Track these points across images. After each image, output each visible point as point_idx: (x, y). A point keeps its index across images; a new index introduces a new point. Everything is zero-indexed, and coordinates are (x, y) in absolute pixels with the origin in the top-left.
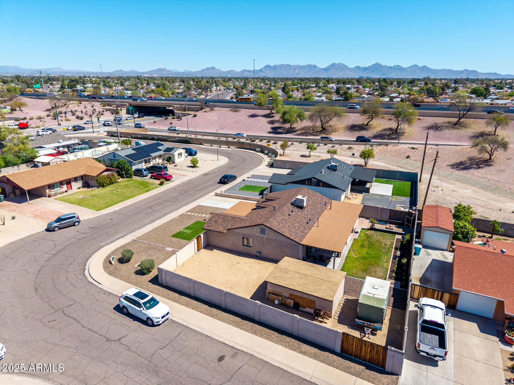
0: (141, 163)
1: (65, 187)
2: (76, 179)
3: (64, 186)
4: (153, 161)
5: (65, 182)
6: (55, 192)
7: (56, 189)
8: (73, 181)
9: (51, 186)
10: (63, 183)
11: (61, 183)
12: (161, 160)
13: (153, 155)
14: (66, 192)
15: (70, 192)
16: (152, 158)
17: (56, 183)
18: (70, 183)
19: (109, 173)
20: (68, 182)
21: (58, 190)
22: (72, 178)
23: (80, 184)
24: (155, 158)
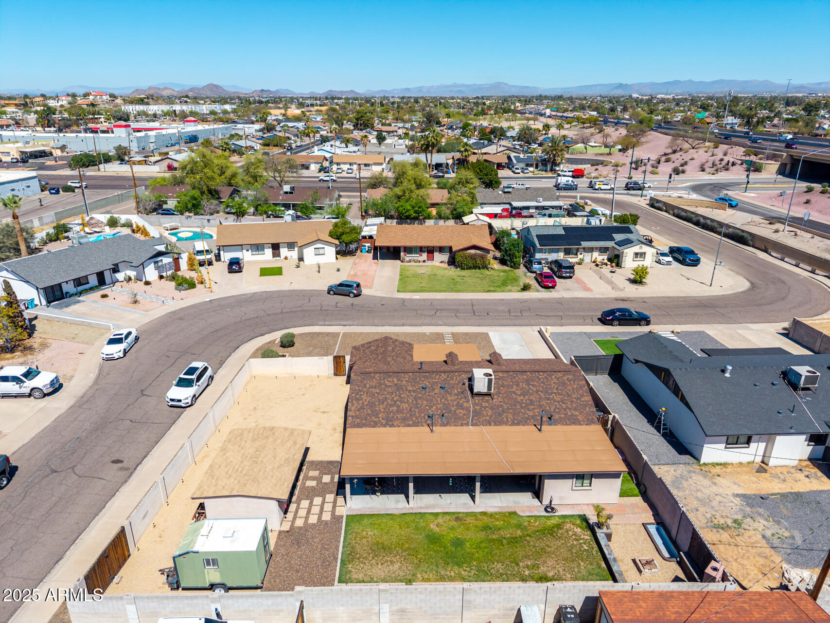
0: (557, 251)
1: (425, 256)
2: (441, 250)
3: (423, 254)
4: (586, 254)
5: (426, 250)
6: (411, 258)
7: (413, 255)
8: (436, 251)
9: (409, 250)
10: (423, 250)
11: (421, 249)
12: (606, 257)
13: (585, 244)
14: (424, 261)
15: (429, 263)
16: (584, 248)
17: (416, 247)
18: (433, 253)
19: (478, 252)
20: (430, 251)
21: (415, 256)
22: (436, 247)
23: (445, 257)
24: (591, 250)
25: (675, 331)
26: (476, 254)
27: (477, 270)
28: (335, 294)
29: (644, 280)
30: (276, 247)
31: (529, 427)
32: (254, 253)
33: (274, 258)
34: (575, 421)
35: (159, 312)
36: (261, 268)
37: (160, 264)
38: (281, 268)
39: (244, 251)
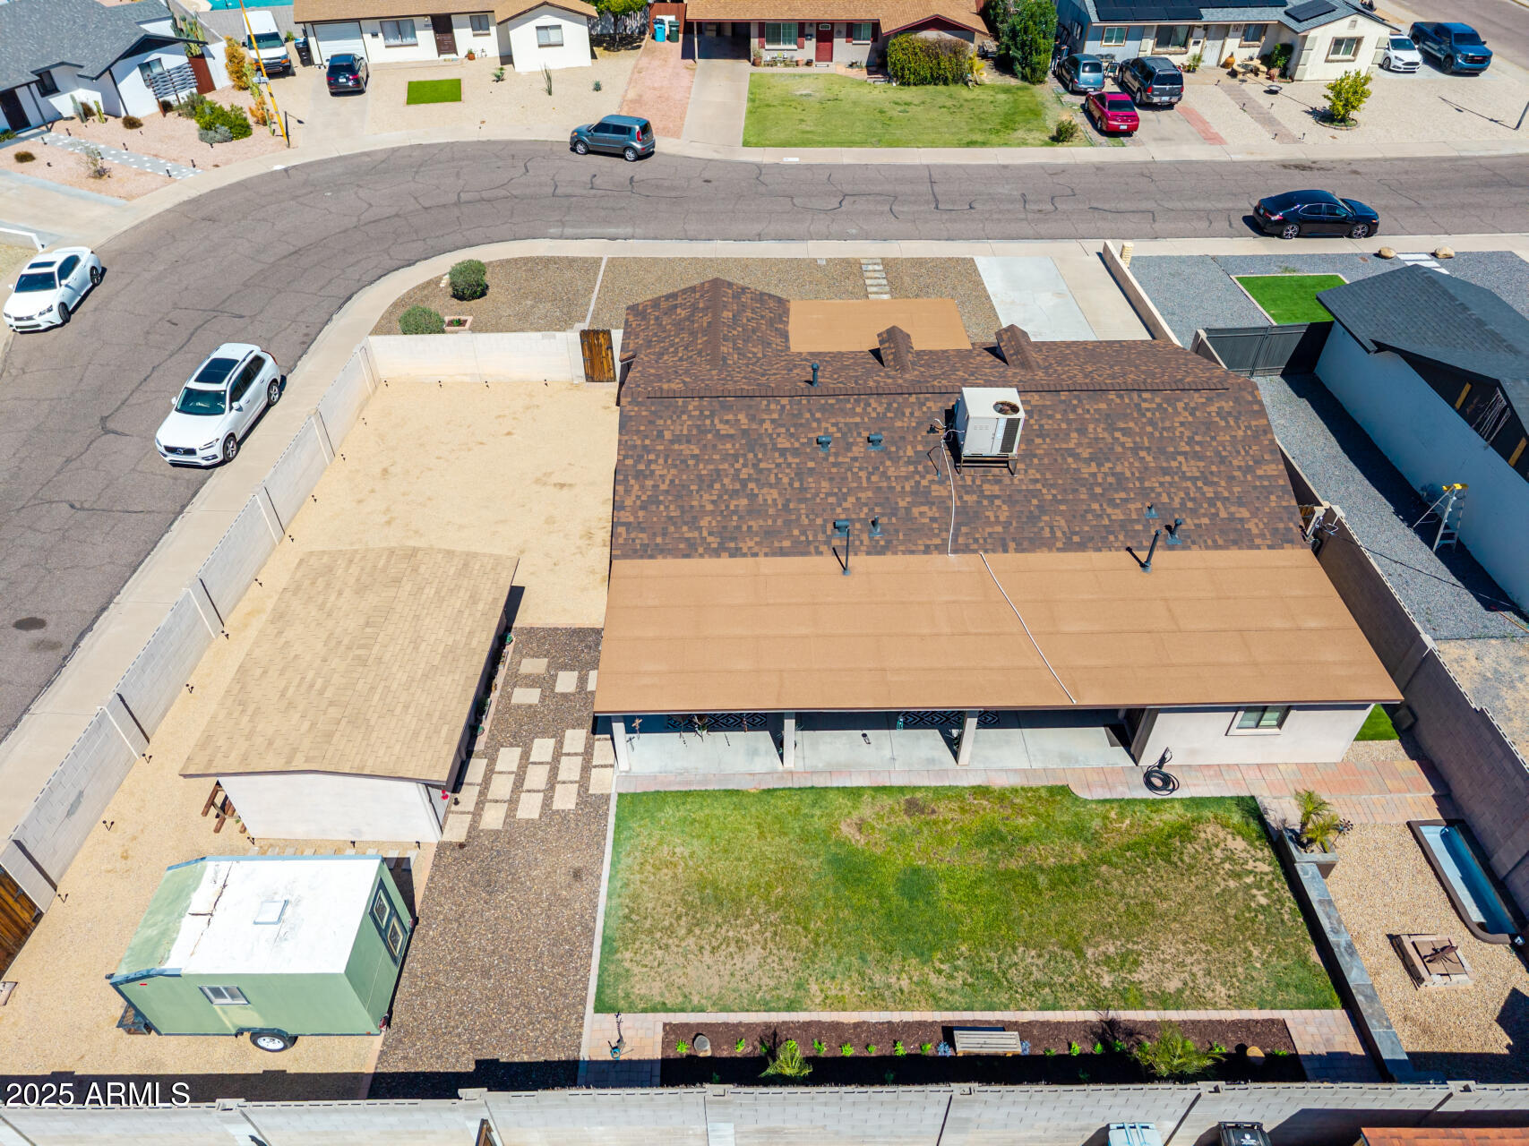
0: (1139, 35)
1: (810, 46)
2: (851, 30)
3: (807, 43)
4: (1208, 43)
5: (814, 32)
6: (775, 54)
7: (782, 46)
8: (839, 35)
9: (771, 31)
10: (807, 30)
11: (802, 30)
12: (1256, 51)
13: (1211, 15)
14: (809, 63)
15: (820, 68)
16: (1206, 28)
17: (788, 24)
18: (831, 41)
19: (946, 36)
20: (824, 33)
21: (785, 49)
22: (840, 22)
23: (860, 51)
24: (1223, 31)
25: (1441, 254)
26: (938, 43)
27: (941, 88)
28: (589, 152)
29: (1353, 114)
30: (442, 25)
31: (1114, 554)
32: (392, 42)
33: (443, 57)
34: (1236, 537)
35: (160, 200)
36: (410, 83)
37: (157, 70)
38: (457, 84)
39: (367, 37)
